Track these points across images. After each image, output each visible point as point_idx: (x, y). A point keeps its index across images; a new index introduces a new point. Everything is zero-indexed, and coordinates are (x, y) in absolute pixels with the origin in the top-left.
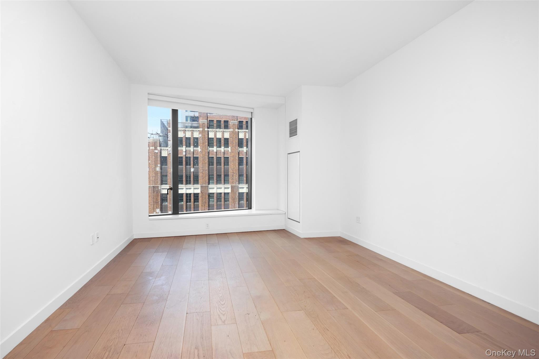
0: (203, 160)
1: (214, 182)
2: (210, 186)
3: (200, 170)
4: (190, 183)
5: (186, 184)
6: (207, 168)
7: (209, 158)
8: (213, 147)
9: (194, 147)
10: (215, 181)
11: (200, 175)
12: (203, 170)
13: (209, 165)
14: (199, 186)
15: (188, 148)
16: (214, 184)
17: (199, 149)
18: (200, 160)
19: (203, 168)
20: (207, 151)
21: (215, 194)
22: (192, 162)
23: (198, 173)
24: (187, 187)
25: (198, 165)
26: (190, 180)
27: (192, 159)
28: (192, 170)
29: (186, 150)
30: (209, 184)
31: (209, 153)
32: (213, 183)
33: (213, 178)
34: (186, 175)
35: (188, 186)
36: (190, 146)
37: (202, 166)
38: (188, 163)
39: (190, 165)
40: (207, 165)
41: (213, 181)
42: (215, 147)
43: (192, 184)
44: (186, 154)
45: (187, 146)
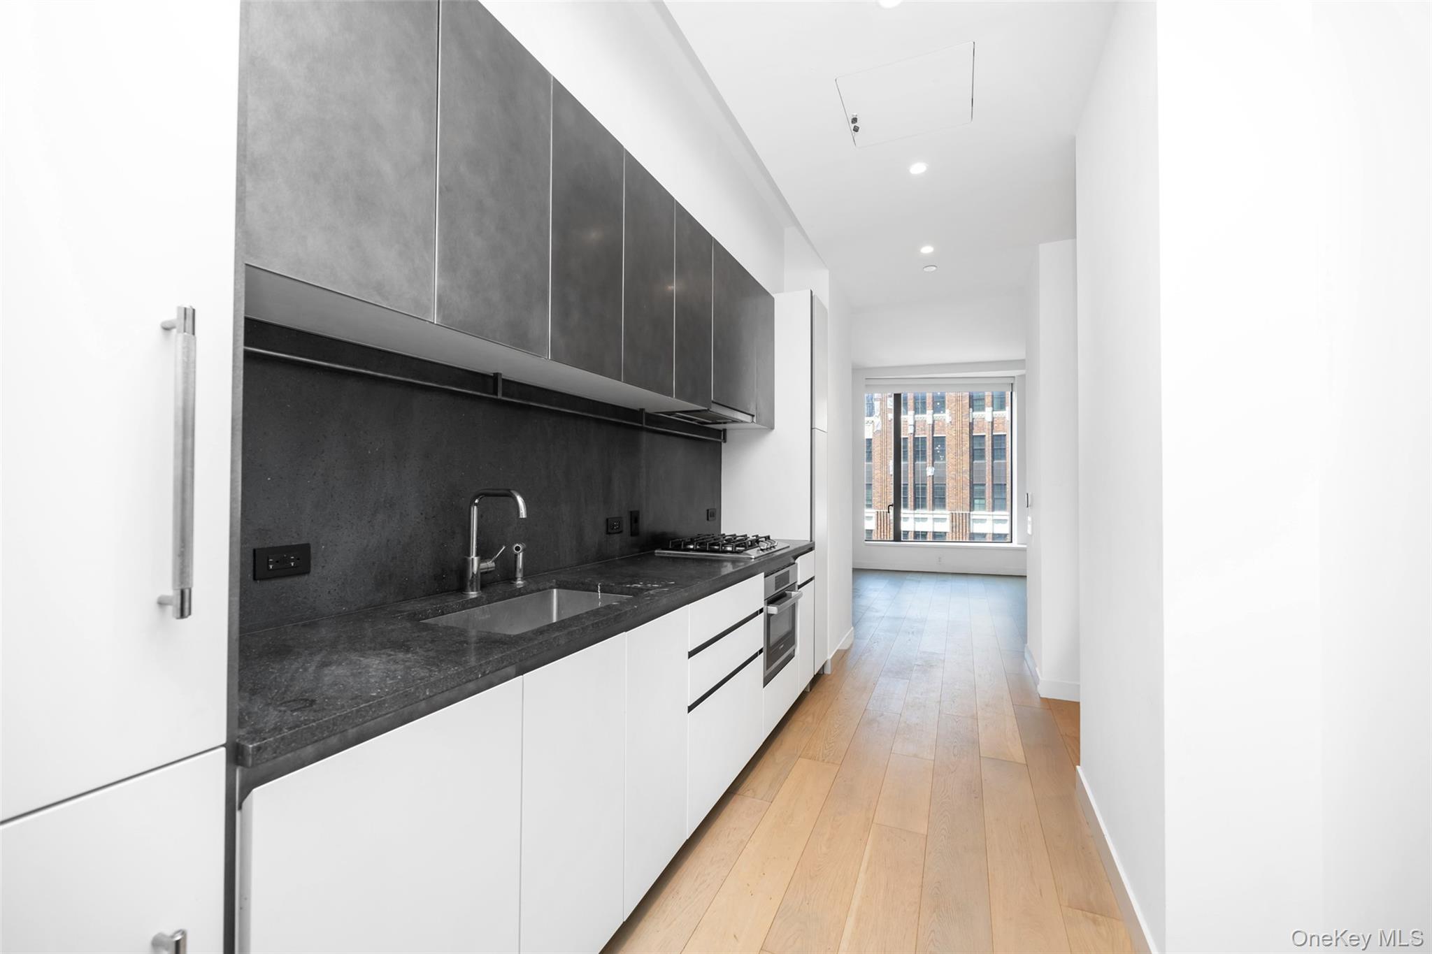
0: (956, 444)
1: (985, 504)
2: (976, 514)
3: (950, 473)
4: (924, 506)
5: (916, 507)
6: (966, 467)
7: (972, 438)
8: (983, 409)
9: (934, 413)
10: (989, 500)
11: (950, 484)
12: (957, 471)
13: (972, 457)
14: (945, 513)
15: (919, 416)
16: (984, 509)
17: (946, 416)
18: (950, 443)
19: (955, 465)
20: (967, 421)
21: (988, 536)
22: (929, 452)
23: (944, 478)
24: (916, 516)
25: (944, 459)
26: (924, 499)
27: (929, 444)
28: (930, 471)
29: (915, 422)
30: (972, 507)
31: (971, 425)
32: (983, 507)
33: (983, 492)
34: (915, 485)
35: (920, 512)
36: (924, 412)
37: (953, 461)
38: (919, 454)
39: (924, 458)
40: (967, 457)
41: (982, 502)
42: (989, 410)
43: (928, 507)
44: (915, 431)
45: (916, 411)
